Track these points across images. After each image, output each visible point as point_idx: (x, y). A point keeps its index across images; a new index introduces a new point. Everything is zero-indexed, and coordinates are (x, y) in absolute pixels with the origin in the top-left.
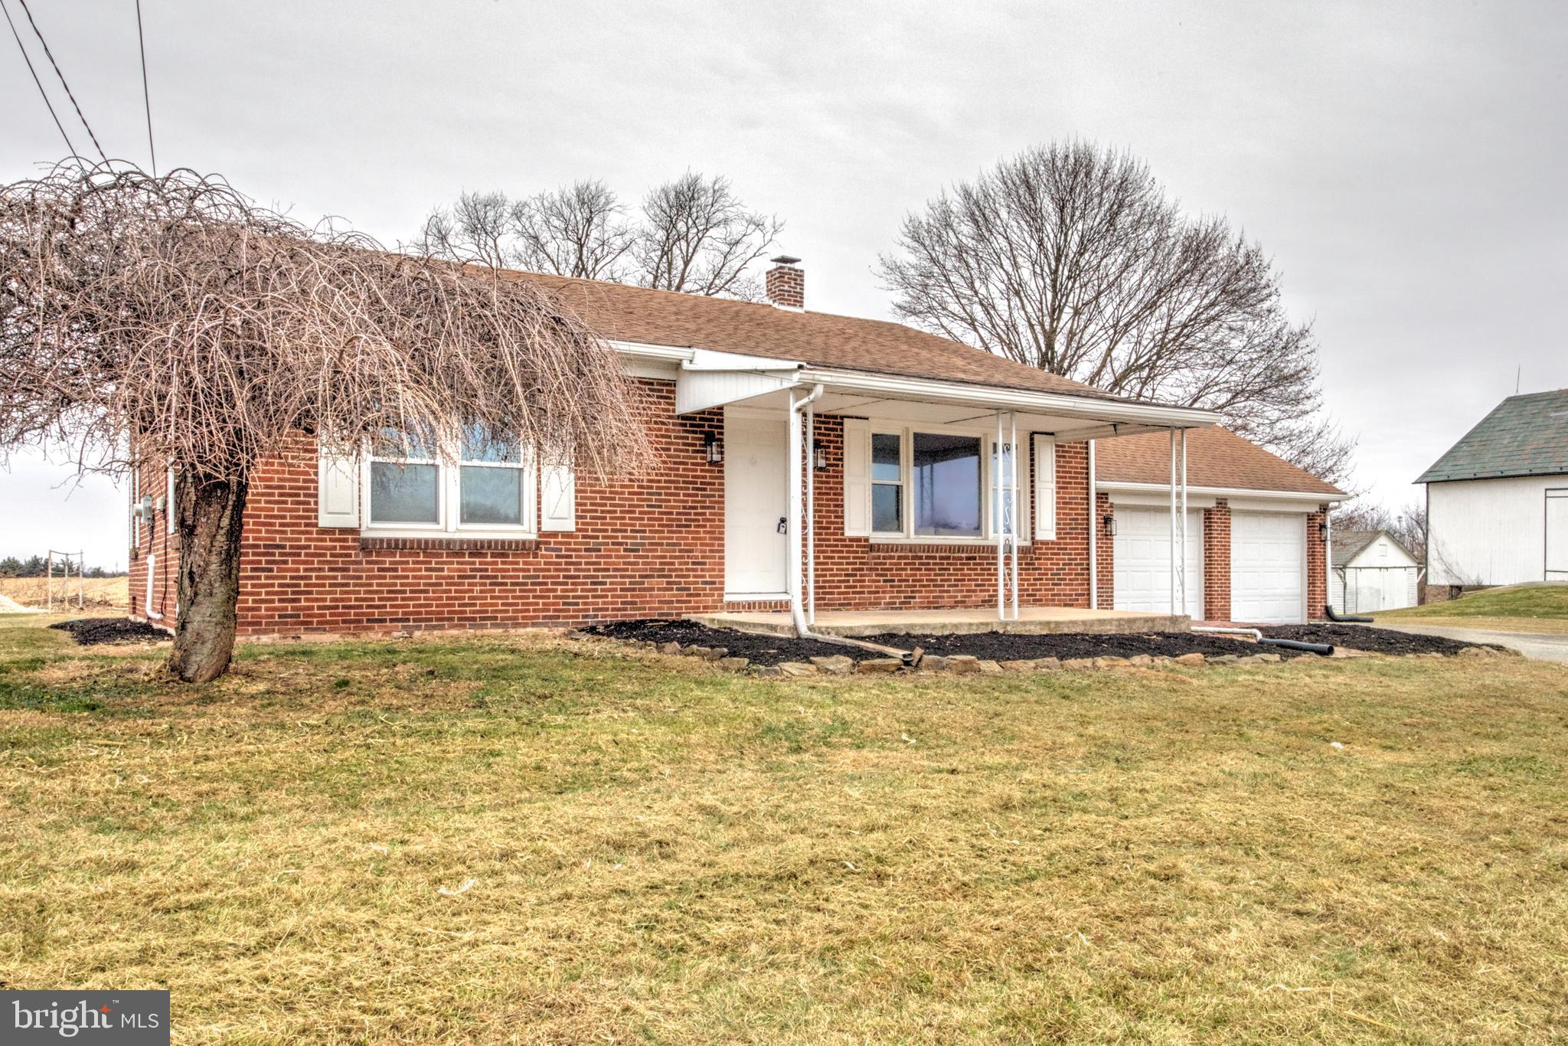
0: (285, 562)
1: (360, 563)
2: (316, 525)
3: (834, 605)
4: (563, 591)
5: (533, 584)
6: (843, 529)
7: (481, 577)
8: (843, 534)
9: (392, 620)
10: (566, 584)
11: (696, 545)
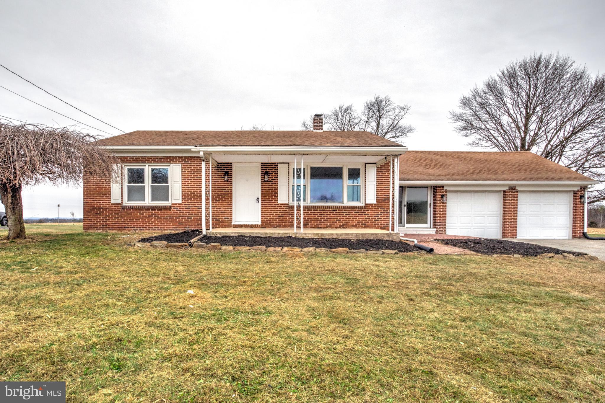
0: (104, 212)
1: (122, 212)
2: (110, 202)
3: (274, 226)
4: (178, 220)
5: (169, 218)
6: (277, 201)
7: (154, 216)
8: (277, 203)
9: (130, 227)
10: (179, 218)
11: (222, 207)
